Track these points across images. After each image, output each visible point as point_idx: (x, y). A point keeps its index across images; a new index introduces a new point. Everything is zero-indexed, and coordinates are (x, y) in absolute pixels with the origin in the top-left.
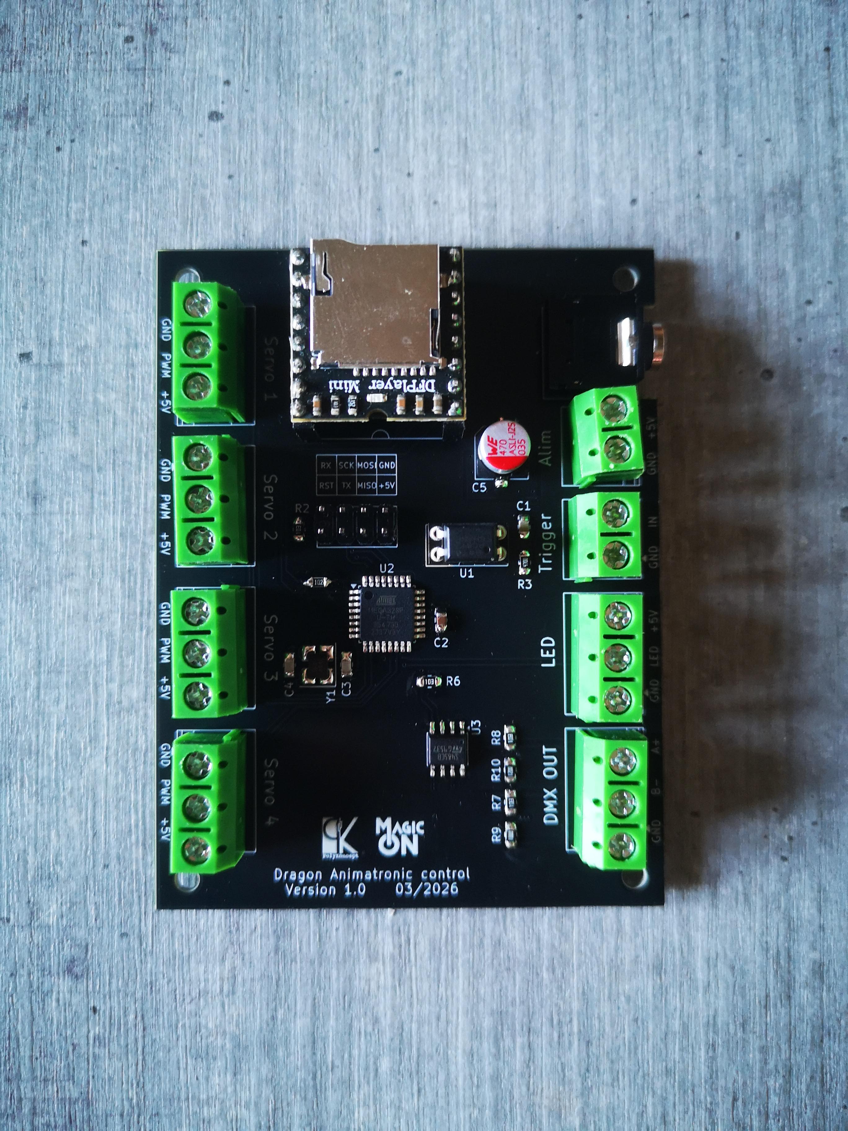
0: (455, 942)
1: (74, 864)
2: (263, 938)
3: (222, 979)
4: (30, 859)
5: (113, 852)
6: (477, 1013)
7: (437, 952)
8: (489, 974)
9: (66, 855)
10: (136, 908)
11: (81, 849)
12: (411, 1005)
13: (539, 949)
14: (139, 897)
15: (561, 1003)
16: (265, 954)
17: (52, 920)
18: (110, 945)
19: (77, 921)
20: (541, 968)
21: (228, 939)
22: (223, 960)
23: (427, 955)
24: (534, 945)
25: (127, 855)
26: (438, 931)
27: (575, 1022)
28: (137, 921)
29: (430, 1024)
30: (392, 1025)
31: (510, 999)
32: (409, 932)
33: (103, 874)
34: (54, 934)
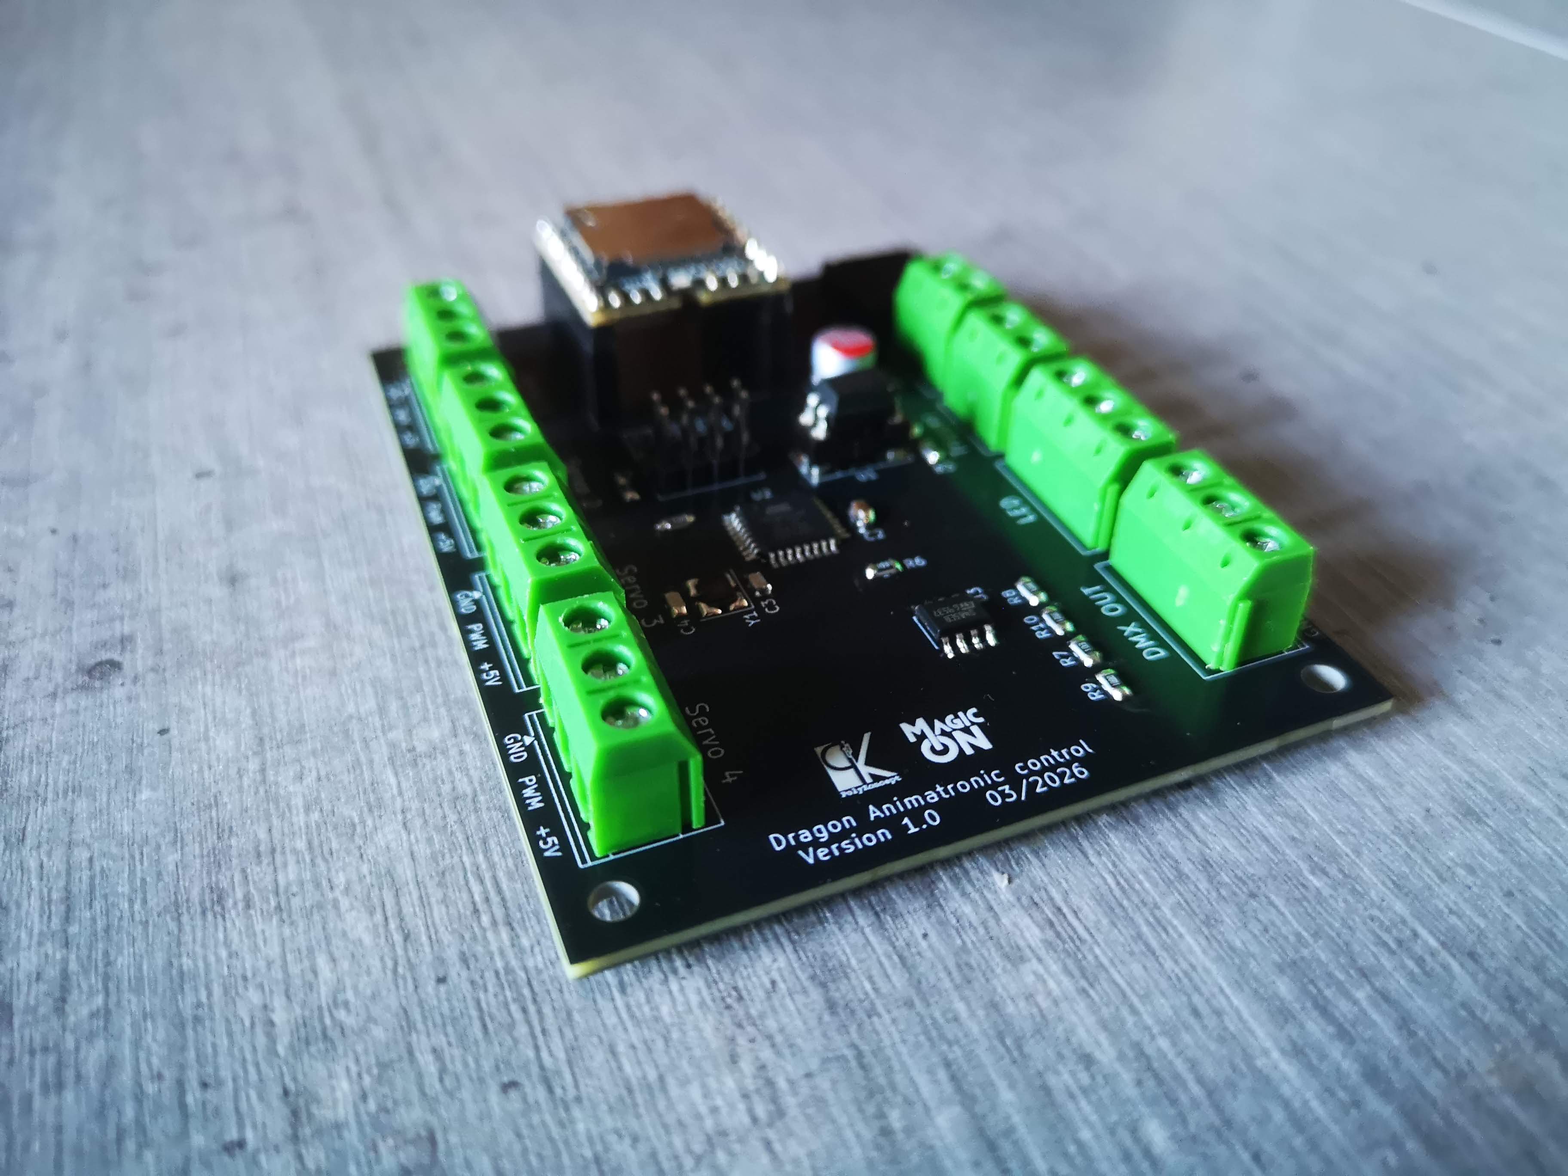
0: (1137, 886)
1: (374, 997)
2: (796, 997)
3: (746, 1096)
4: (279, 1017)
5: (452, 954)
6: (1256, 979)
7: (1118, 910)
8: (1228, 914)
9: (355, 988)
10: (522, 1030)
11: (384, 968)
12: (1134, 1011)
13: (1275, 850)
14: (524, 1010)
15: (1376, 912)
16: (813, 1023)
17: (344, 1111)
18: (485, 1116)
19: (398, 1095)
20: (1301, 874)
21: (727, 1020)
22: (734, 1059)
23: (1105, 922)
24: (1265, 848)
25: (479, 949)
26: (1097, 880)
27: (1423, 932)
28: (531, 1054)
29: (1188, 1028)
30: (1121, 1057)
31: (1292, 938)
32: (1051, 899)
33: (438, 996)
34: (352, 1136)
